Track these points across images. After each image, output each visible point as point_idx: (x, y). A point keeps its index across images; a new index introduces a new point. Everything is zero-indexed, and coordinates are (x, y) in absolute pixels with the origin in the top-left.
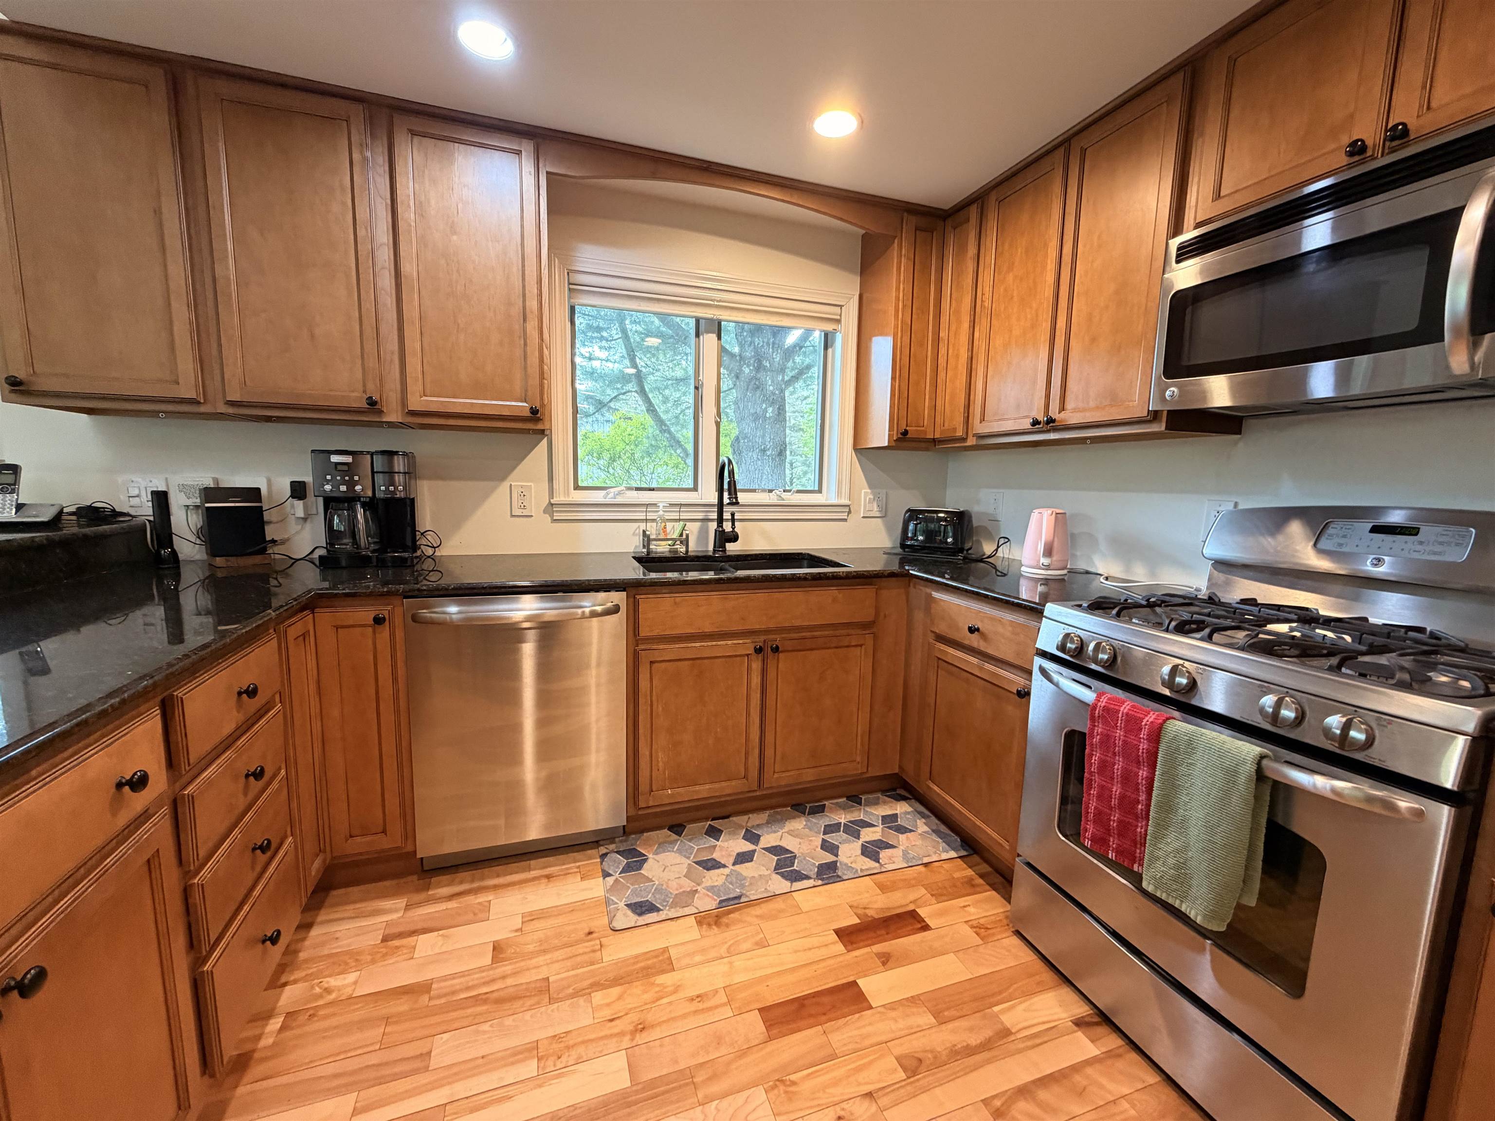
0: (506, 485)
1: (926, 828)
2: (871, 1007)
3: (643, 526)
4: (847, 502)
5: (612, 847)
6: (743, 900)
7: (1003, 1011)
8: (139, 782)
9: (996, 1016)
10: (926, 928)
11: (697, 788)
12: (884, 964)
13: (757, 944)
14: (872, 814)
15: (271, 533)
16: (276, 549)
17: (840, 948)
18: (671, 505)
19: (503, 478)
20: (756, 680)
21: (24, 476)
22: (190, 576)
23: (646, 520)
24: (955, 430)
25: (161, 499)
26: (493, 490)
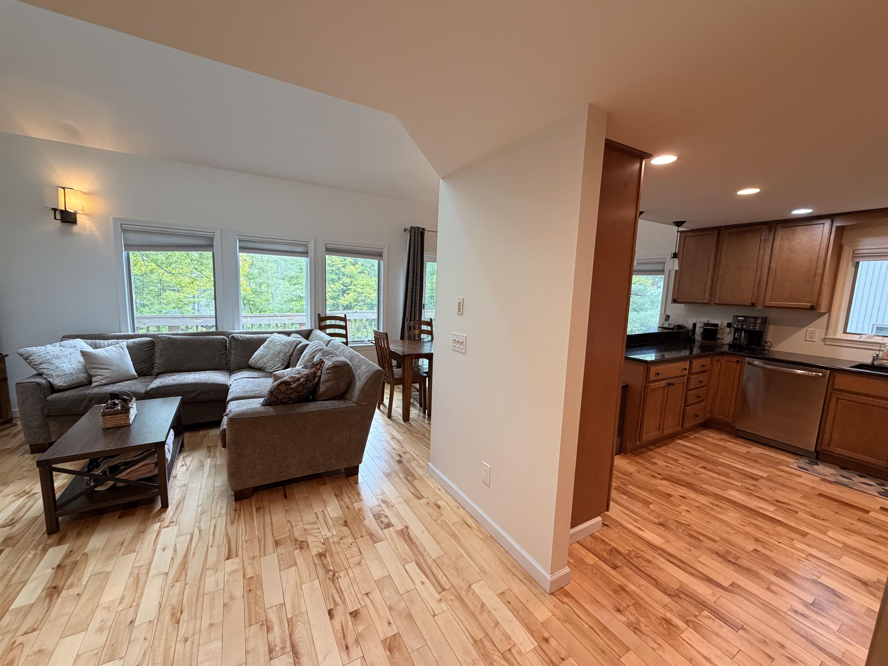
0: (804, 330)
3: (878, 352)
5: (807, 457)
6: (848, 486)
8: (686, 369)
13: (838, 490)
15: (719, 336)
16: (720, 341)
19: (804, 327)
21: (670, 317)
22: (697, 344)
23: (880, 350)
25: (695, 325)
26: (800, 330)
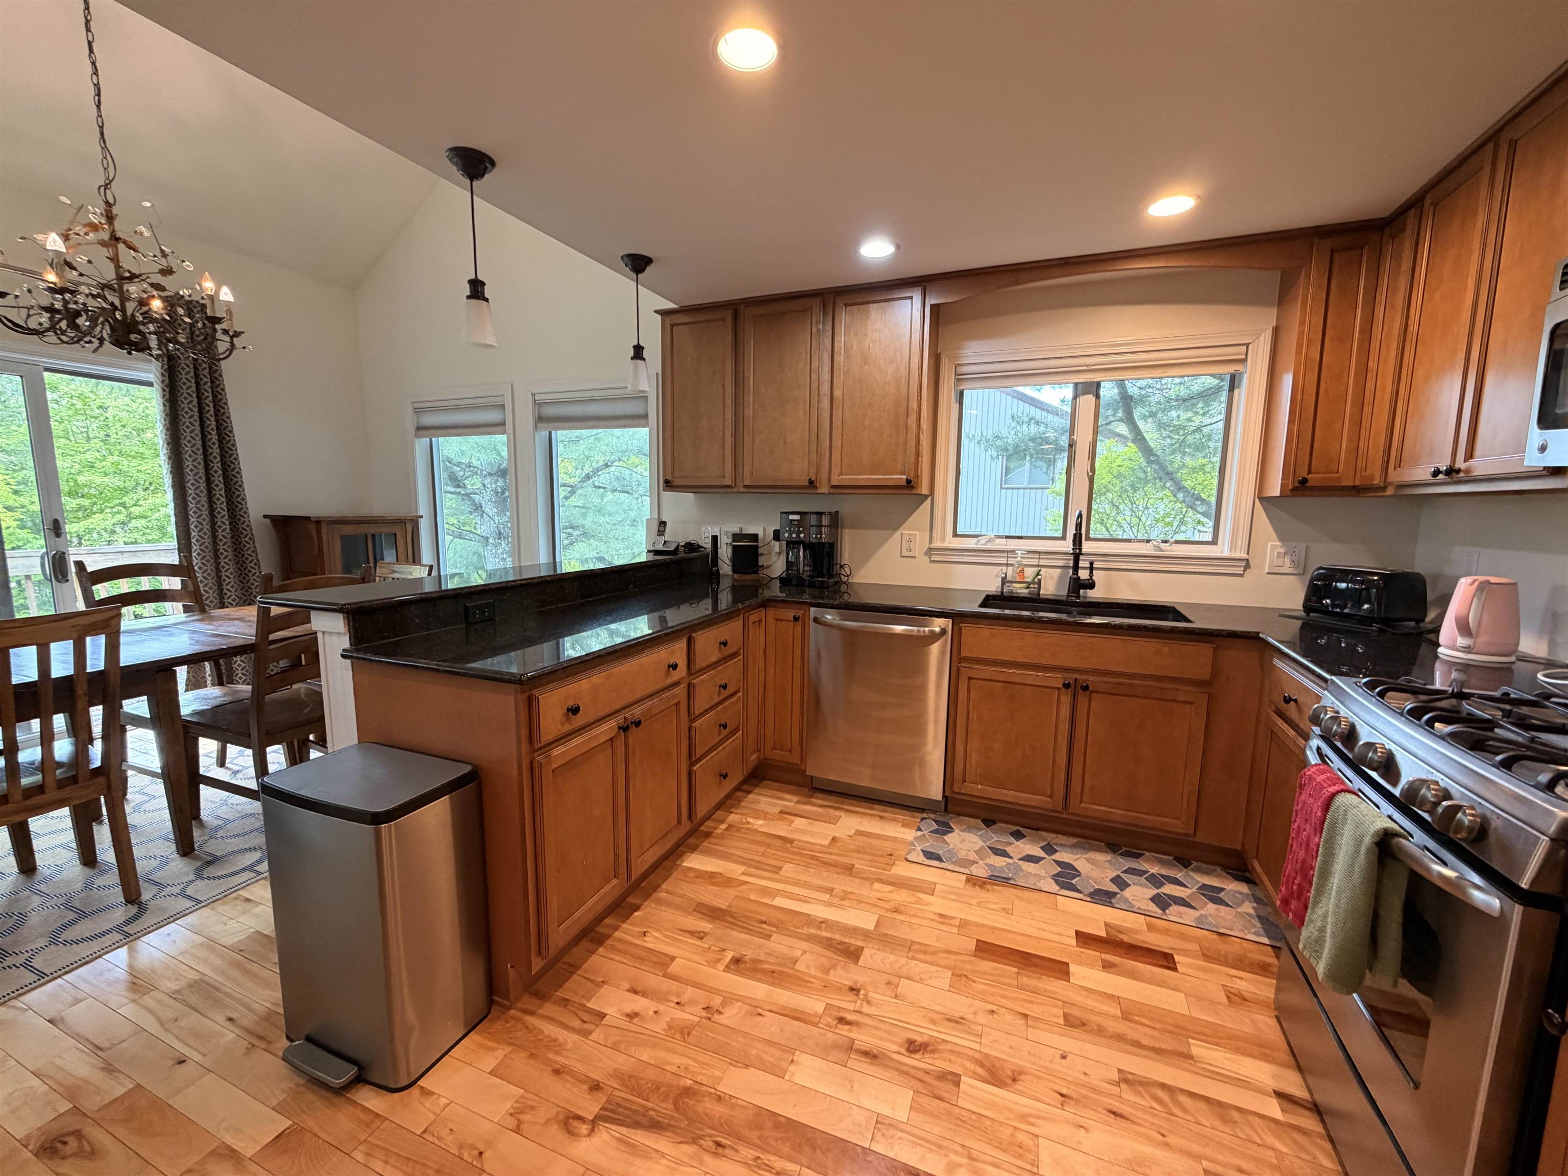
0: (898, 533)
1: (1252, 911)
2: (1069, 981)
3: (1004, 569)
4: (1245, 556)
5: (933, 816)
6: (1010, 882)
7: (1196, 1045)
8: (675, 667)
9: (1189, 1044)
10: (1175, 969)
11: (1005, 791)
12: (1103, 967)
13: (1003, 909)
14: (1193, 878)
17: (1073, 942)
18: (1029, 552)
19: (897, 528)
20: (1065, 712)
23: (1007, 565)
24: (1372, 477)
25: (715, 539)
26: (890, 536)
